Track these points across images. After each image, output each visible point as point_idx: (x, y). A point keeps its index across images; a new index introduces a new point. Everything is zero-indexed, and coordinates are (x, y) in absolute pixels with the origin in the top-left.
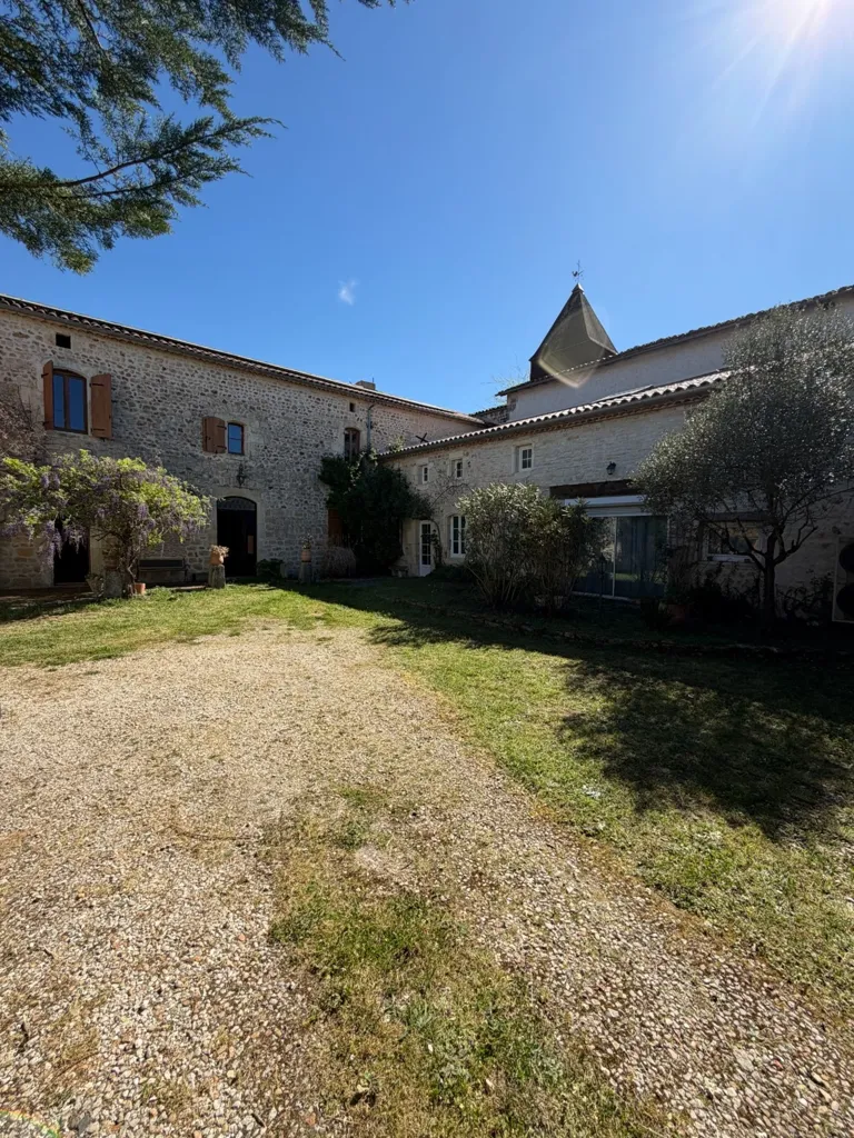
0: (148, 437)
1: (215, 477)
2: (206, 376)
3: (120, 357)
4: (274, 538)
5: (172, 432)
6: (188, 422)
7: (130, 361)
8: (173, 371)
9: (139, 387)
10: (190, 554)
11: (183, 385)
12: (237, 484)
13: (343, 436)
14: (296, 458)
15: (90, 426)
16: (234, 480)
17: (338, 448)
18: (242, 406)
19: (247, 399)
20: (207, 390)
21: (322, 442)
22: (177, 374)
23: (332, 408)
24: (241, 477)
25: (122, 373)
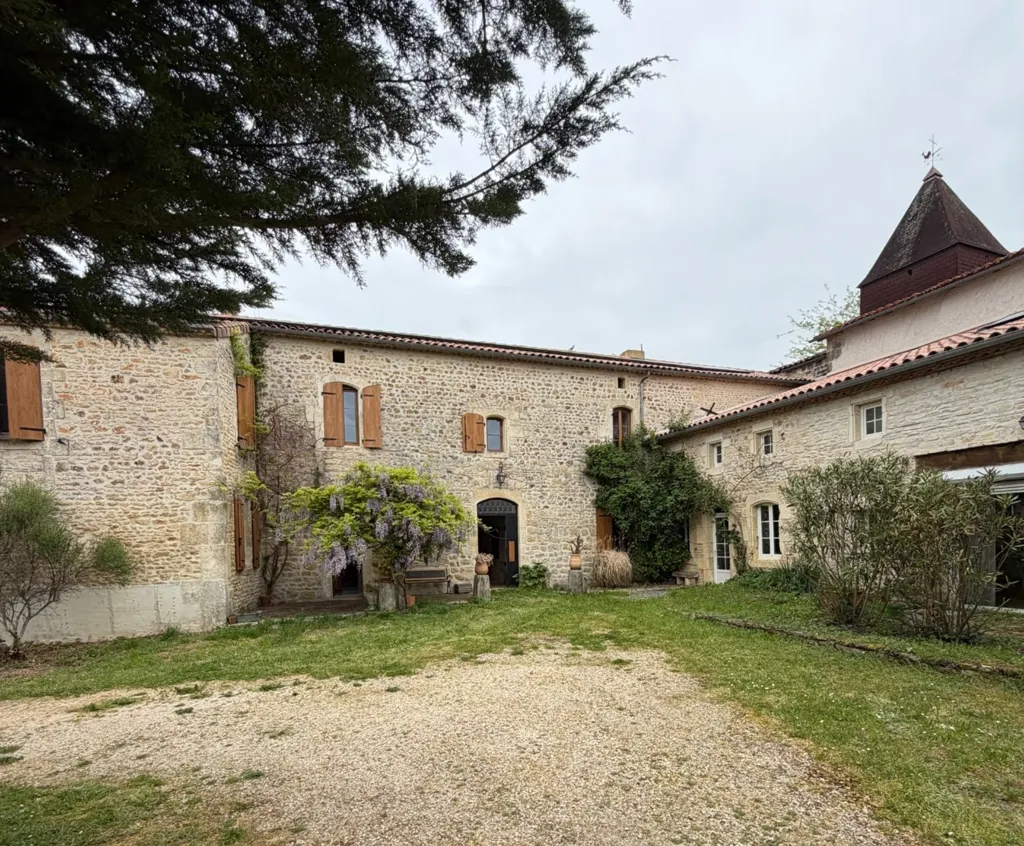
0: (412, 443)
1: (475, 478)
2: (464, 371)
3: (386, 364)
4: (536, 543)
5: (433, 435)
6: (448, 422)
7: (395, 366)
8: (433, 370)
9: (403, 391)
10: (452, 564)
11: (443, 384)
12: (497, 485)
13: (611, 418)
14: (558, 451)
15: (361, 437)
16: (493, 479)
17: (605, 433)
18: (500, 398)
19: (505, 390)
20: (466, 386)
21: (586, 428)
22: (437, 373)
23: (597, 387)
24: (500, 480)
25: (388, 380)
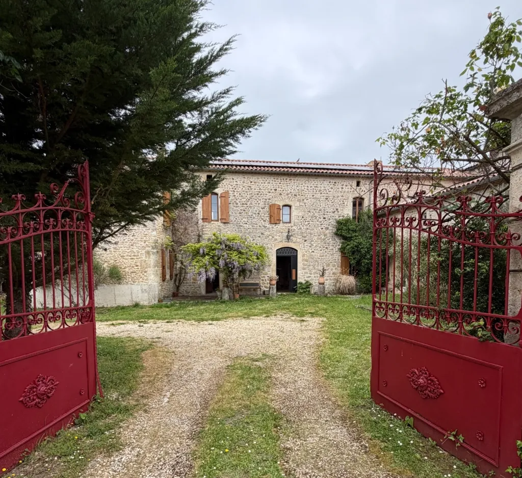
0: (244, 219)
1: (275, 237)
2: (271, 182)
3: (232, 180)
4: (307, 271)
5: (254, 215)
6: (262, 209)
7: (236, 181)
8: (255, 183)
9: (240, 194)
10: (263, 280)
11: (260, 189)
12: (287, 240)
13: (352, 204)
14: (320, 222)
15: (220, 217)
16: (285, 238)
17: (348, 212)
18: (290, 195)
19: (292, 191)
20: (272, 190)
21: (337, 209)
22: (257, 184)
23: (344, 187)
24: (288, 238)
25: (233, 188)
